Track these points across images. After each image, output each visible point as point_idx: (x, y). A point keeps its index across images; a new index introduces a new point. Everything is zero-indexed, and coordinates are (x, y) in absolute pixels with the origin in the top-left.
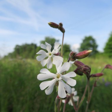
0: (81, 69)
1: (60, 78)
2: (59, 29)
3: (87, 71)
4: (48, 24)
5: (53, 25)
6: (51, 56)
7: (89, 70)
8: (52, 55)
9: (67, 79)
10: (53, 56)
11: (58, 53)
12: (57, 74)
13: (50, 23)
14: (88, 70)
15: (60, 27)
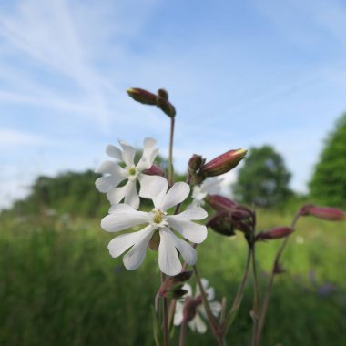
0: (227, 215)
1: (163, 223)
2: (158, 107)
3: (243, 221)
4: (127, 94)
5: (140, 96)
6: (135, 176)
7: (251, 219)
8: (137, 173)
9: (181, 225)
10: (139, 175)
11: (152, 166)
12: (154, 212)
13: (132, 90)
14: (248, 218)
15: (160, 100)
